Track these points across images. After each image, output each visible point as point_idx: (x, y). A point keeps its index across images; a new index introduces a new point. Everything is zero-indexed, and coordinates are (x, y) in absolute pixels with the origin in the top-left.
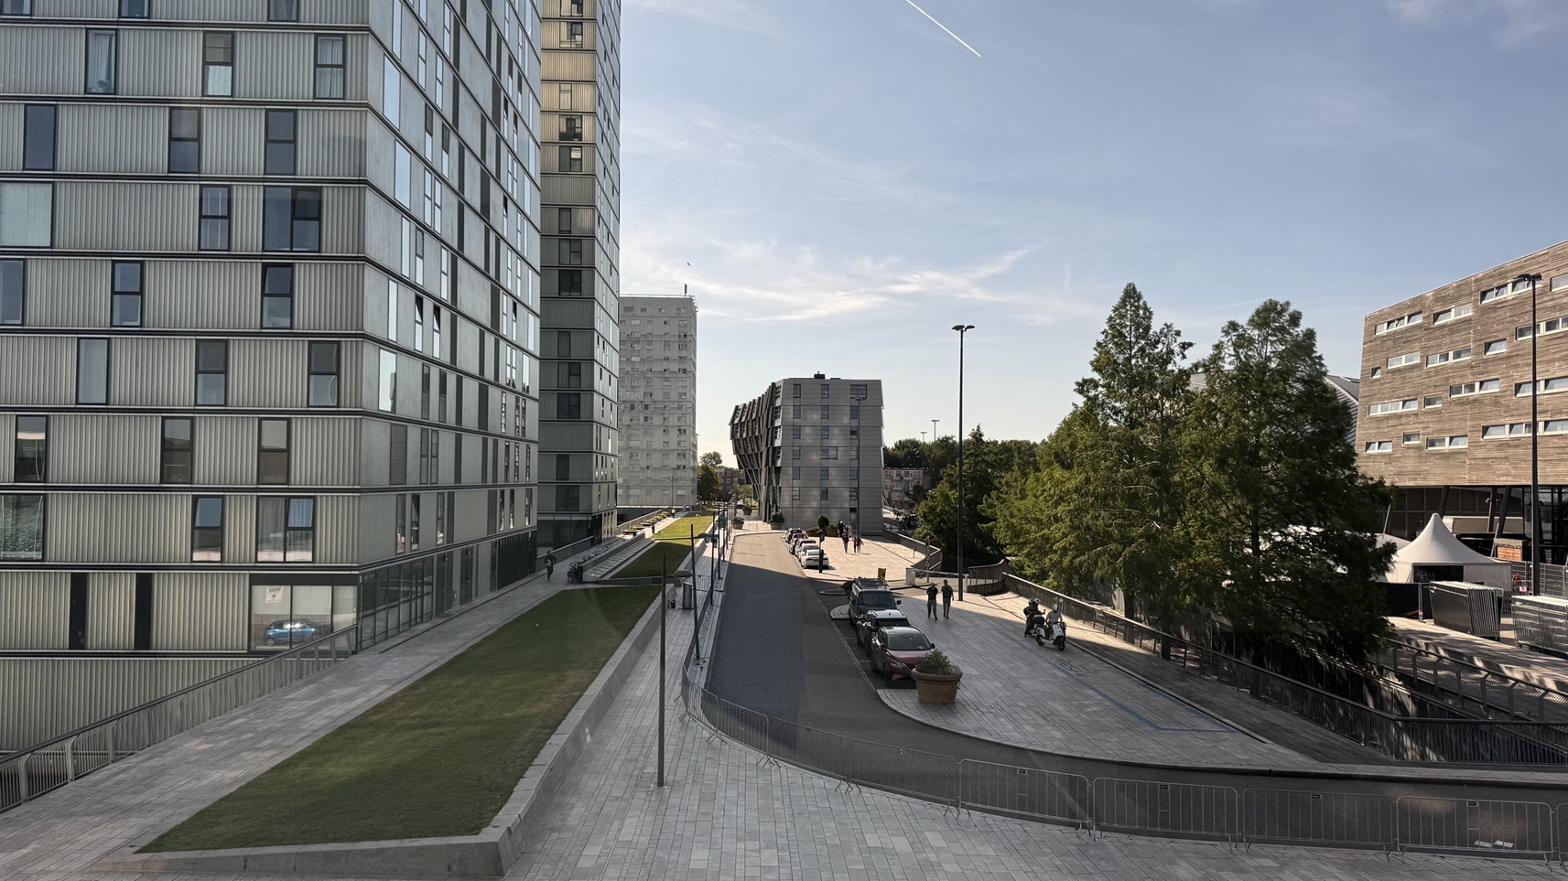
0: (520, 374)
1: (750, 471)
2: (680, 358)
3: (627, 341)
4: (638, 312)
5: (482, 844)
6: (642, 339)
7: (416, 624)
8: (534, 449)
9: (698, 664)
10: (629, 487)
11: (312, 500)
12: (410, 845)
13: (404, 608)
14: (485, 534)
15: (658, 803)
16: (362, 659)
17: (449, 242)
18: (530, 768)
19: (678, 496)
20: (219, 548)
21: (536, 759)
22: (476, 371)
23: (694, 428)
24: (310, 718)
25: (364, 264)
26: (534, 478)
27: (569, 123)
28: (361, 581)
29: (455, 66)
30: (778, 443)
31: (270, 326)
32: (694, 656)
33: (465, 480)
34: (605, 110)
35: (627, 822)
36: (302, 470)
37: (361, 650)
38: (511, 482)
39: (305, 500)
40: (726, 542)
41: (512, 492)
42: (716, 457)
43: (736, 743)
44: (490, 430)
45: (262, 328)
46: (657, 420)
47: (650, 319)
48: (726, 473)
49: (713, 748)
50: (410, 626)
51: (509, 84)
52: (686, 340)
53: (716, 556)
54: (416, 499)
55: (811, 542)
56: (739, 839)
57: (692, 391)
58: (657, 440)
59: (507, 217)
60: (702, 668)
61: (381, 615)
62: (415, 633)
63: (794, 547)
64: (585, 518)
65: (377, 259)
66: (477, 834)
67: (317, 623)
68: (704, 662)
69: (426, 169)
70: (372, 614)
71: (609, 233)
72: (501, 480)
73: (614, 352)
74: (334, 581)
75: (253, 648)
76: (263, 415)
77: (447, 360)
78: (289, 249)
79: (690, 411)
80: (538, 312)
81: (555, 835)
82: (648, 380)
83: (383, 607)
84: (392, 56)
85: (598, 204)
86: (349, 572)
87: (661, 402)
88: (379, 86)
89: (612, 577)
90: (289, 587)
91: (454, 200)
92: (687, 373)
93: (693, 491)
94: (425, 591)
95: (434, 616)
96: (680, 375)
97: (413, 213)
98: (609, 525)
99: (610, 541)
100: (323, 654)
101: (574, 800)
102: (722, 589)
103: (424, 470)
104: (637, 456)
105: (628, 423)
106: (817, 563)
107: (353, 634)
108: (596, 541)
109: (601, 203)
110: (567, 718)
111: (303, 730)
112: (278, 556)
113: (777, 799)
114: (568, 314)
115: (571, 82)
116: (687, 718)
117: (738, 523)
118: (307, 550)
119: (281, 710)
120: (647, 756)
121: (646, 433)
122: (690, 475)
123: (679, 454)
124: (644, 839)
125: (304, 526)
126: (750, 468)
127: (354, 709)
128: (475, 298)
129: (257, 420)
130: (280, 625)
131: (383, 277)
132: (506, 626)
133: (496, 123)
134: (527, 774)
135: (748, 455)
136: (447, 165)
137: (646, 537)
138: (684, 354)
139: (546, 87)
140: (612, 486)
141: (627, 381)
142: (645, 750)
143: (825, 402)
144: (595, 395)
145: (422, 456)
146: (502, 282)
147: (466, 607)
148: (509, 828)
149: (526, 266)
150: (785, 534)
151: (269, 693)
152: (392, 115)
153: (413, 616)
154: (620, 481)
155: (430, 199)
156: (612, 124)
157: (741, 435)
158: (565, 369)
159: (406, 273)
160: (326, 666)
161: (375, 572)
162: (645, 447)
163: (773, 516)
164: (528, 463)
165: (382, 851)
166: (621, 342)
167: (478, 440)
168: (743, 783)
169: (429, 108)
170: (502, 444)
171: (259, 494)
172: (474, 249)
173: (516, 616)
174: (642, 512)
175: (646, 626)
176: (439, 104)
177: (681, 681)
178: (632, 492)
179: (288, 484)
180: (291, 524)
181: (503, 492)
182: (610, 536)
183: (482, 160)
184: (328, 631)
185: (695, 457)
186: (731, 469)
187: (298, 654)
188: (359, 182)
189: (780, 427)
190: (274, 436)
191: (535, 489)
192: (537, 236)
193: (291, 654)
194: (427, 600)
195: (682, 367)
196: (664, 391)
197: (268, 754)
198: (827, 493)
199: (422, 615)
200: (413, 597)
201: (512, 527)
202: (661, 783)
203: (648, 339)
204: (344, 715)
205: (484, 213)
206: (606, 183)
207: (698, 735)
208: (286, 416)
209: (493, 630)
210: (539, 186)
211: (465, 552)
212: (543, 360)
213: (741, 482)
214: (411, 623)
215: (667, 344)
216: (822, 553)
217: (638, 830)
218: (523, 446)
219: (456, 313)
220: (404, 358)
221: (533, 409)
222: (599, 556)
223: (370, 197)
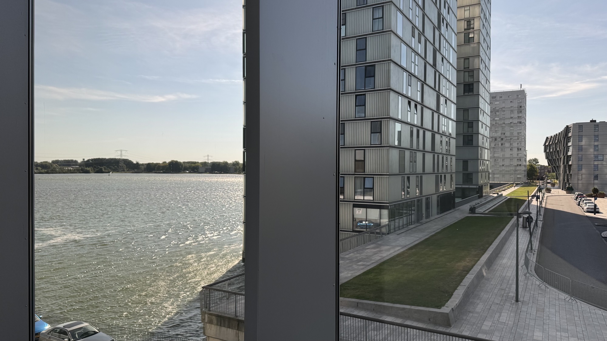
0: (448, 128)
1: (554, 167)
2: (518, 117)
3: (494, 111)
4: (498, 98)
5: (442, 313)
6: (500, 110)
7: (410, 225)
8: (454, 159)
9: (532, 252)
10: (494, 174)
11: (372, 178)
12: (414, 308)
13: (405, 218)
14: (434, 192)
15: (516, 309)
16: (391, 236)
17: (421, 78)
18: (460, 286)
19: (517, 178)
20: (343, 194)
21: (461, 283)
22: (430, 128)
23: (525, 148)
24: (374, 256)
25: (390, 91)
26: (454, 171)
27: (468, 23)
28: (390, 208)
29: (423, 9)
30: (570, 153)
31: (358, 117)
32: (529, 249)
33: (426, 171)
34: (484, 15)
35: (502, 314)
36: (369, 167)
37: (391, 233)
38: (445, 172)
39: (370, 178)
40: (543, 198)
41: (445, 176)
42: (536, 160)
43: (553, 289)
44: (436, 151)
45: (355, 118)
46: (507, 145)
47: (504, 101)
48: (541, 167)
49: (542, 290)
50: (407, 226)
51: (444, 12)
52: (521, 109)
53: (539, 205)
54: (408, 178)
55: (589, 200)
56: (557, 331)
57: (524, 131)
58: (508, 153)
59: (443, 65)
60: (534, 254)
61: (397, 221)
62: (409, 229)
63: (579, 202)
64: (475, 187)
65: (395, 89)
66: (440, 309)
67: (373, 222)
68: (535, 251)
69: (412, 51)
70: (394, 220)
71: (486, 66)
72: (440, 171)
73: (488, 116)
74: (380, 207)
75: (354, 230)
76: (356, 148)
77: (419, 125)
78: (364, 89)
79: (523, 140)
80: (455, 102)
81: (471, 314)
82: (503, 128)
83: (397, 217)
84: (400, 10)
85: (481, 54)
86: (385, 205)
87: (509, 137)
88: (395, 22)
89: (488, 212)
90: (366, 209)
91: (423, 62)
92: (521, 123)
93: (525, 176)
94: (412, 213)
95: (416, 223)
96: (518, 125)
97: (407, 69)
98: (486, 190)
99: (486, 197)
100: (377, 233)
101: (478, 301)
102: (542, 220)
103: (411, 167)
104: (498, 160)
105: (494, 146)
106: (593, 210)
107: (387, 227)
108: (481, 196)
109: (482, 54)
110: (473, 268)
111: (373, 260)
112: (361, 198)
113: (576, 316)
114: (468, 102)
115: (469, 6)
116: (528, 275)
117: (549, 191)
118: (371, 196)
119: (365, 252)
120: (510, 288)
121: (502, 150)
122: (523, 168)
123: (518, 159)
124: (511, 323)
125: (370, 187)
126: (554, 165)
127: (390, 254)
128: (430, 100)
129: (354, 150)
130: (361, 222)
131: (396, 95)
132: (444, 229)
133: (439, 28)
134: (458, 288)
135: (553, 159)
136: (420, 49)
137: (503, 195)
138: (520, 115)
139: (459, 10)
140: (487, 173)
141: (493, 128)
142: (508, 286)
143: (596, 133)
144: (480, 136)
145: (410, 162)
146: (441, 92)
147: (428, 220)
148: (452, 308)
149: (450, 84)
150: (573, 196)
151: (360, 246)
152: (400, 33)
153: (408, 222)
154: (490, 171)
155: (414, 63)
156: (487, 20)
157: (550, 150)
158: (466, 125)
159: (405, 93)
160: (379, 238)
161: (395, 205)
162: (501, 157)
163: (567, 188)
164: (452, 164)
165: (404, 309)
166: (491, 112)
167: (432, 155)
168: (558, 307)
169: (414, 27)
170: (441, 156)
171: (355, 176)
172: (430, 80)
173: (449, 225)
174: (501, 185)
175: (506, 234)
176: (417, 25)
177: (524, 258)
178: (496, 176)
179: (364, 172)
180: (366, 187)
181: (441, 176)
182: (486, 194)
183: (433, 45)
184: (378, 225)
185: (525, 161)
186: (544, 166)
187: (369, 233)
188: (388, 60)
189: (571, 146)
190: (360, 156)
191: (454, 176)
192: (455, 71)
193: (367, 233)
194: (413, 216)
195: (519, 121)
196: (511, 132)
197: (362, 267)
198: (597, 177)
199: (411, 222)
200: (408, 214)
201: (445, 189)
202: (517, 300)
203: (503, 109)
204: (387, 256)
205: (434, 66)
206: (484, 45)
207: (534, 283)
208: (363, 148)
209: (440, 230)
210: (456, 51)
211: (427, 199)
212: (457, 122)
213: (549, 172)
214: (408, 224)
215: (512, 111)
216: (595, 206)
217: (508, 319)
218: (449, 157)
219: (423, 106)
220: (404, 125)
221: (453, 142)
222: (482, 203)
223: (392, 66)
